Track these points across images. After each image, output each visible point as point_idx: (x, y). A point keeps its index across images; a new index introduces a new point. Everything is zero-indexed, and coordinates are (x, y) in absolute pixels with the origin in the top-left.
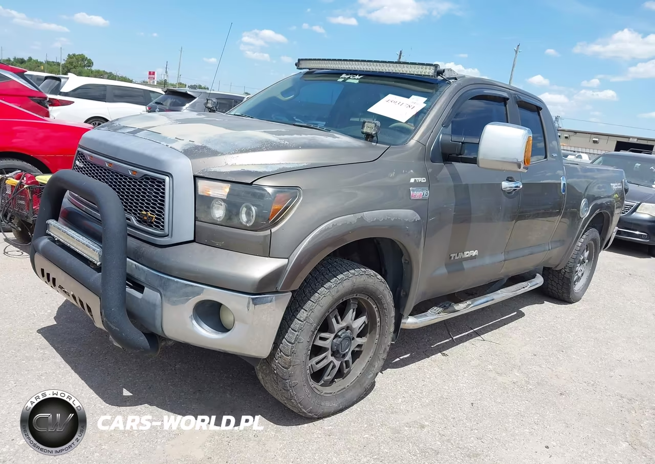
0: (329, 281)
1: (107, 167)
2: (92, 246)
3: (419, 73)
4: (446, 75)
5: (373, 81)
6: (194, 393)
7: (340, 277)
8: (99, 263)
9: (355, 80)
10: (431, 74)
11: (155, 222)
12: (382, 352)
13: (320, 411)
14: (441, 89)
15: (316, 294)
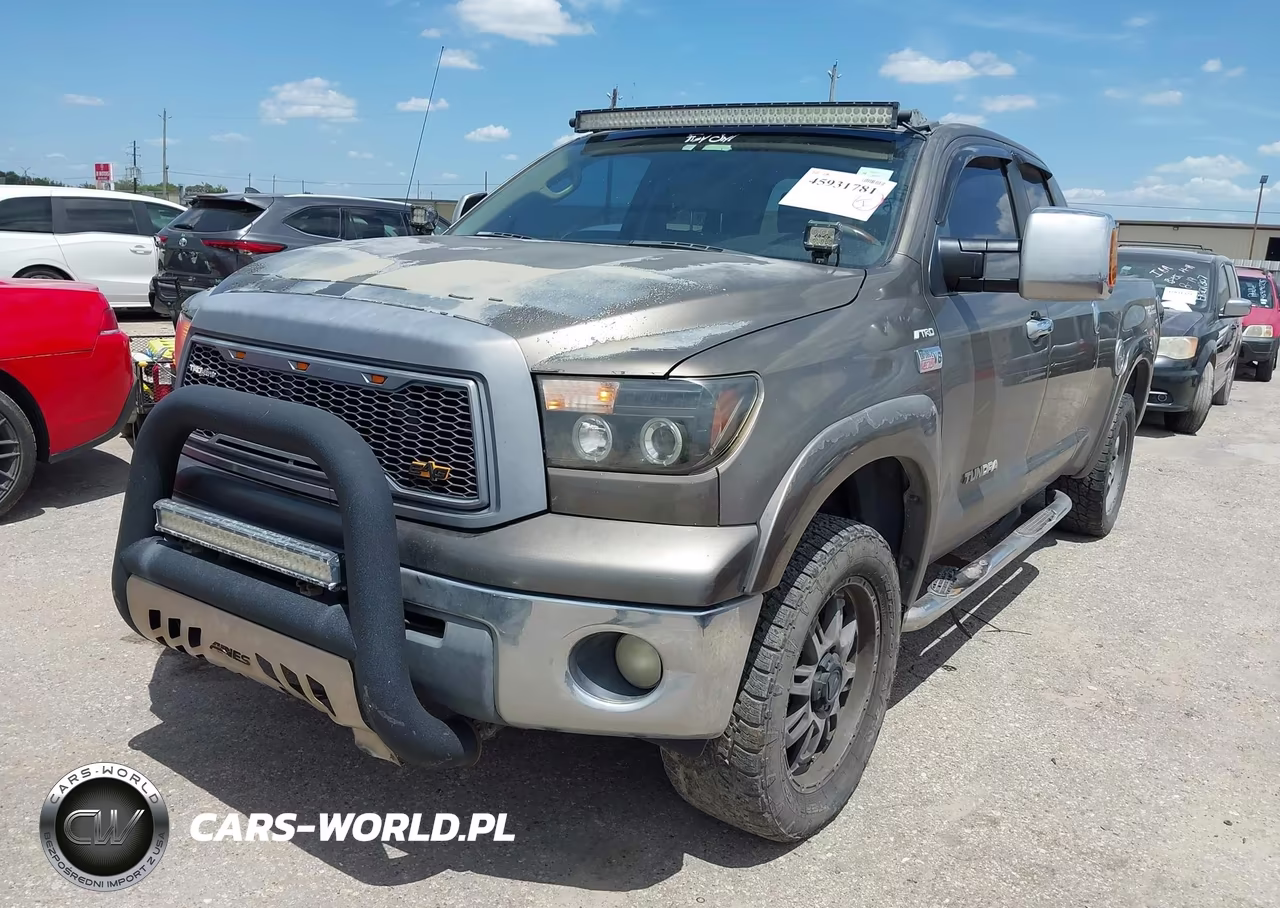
0: (811, 560)
1: (293, 372)
2: (304, 548)
3: (844, 122)
4: (915, 122)
5: (763, 145)
6: (528, 829)
7: (827, 547)
8: (332, 584)
9: (722, 145)
10: (884, 123)
11: (452, 480)
12: (885, 687)
13: (807, 825)
14: (910, 153)
15: (793, 589)
